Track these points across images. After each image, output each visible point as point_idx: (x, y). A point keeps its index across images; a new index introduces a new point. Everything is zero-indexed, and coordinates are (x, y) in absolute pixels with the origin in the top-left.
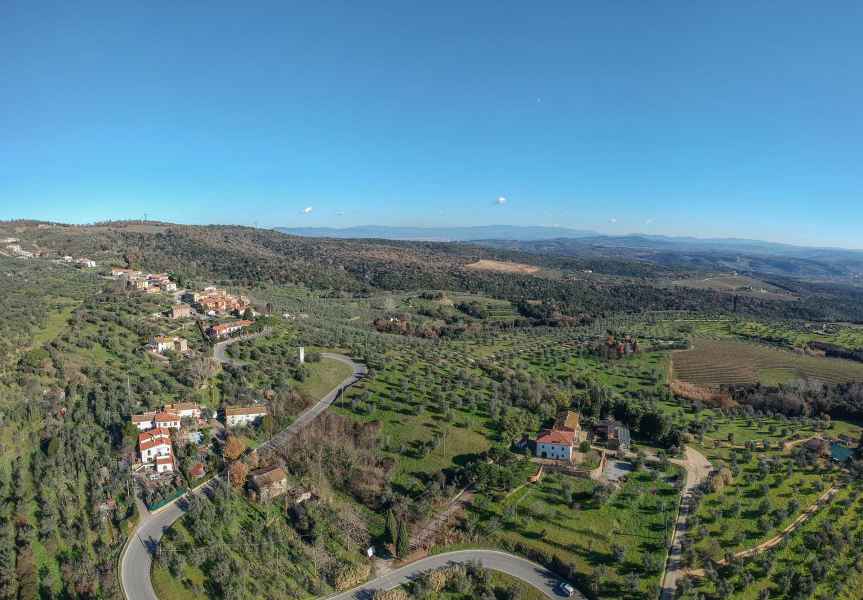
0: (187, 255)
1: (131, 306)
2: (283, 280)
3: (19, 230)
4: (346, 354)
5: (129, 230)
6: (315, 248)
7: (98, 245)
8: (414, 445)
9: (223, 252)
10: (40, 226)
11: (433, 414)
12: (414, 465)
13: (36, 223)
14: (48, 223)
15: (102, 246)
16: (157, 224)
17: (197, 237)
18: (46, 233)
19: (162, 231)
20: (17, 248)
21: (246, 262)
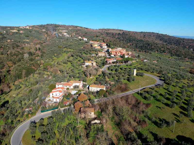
0: (127, 41)
1: (87, 52)
2: (162, 52)
3: (70, 29)
4: (158, 76)
5: (109, 31)
6: (182, 41)
7: (95, 36)
8: (160, 120)
9: (141, 41)
10: (78, 28)
11: (182, 110)
12: (155, 129)
13: (77, 27)
14: (81, 27)
15: (96, 36)
16: (120, 30)
17: (133, 35)
18: (79, 30)
19: (121, 32)
20: (65, 34)
21: (149, 44)
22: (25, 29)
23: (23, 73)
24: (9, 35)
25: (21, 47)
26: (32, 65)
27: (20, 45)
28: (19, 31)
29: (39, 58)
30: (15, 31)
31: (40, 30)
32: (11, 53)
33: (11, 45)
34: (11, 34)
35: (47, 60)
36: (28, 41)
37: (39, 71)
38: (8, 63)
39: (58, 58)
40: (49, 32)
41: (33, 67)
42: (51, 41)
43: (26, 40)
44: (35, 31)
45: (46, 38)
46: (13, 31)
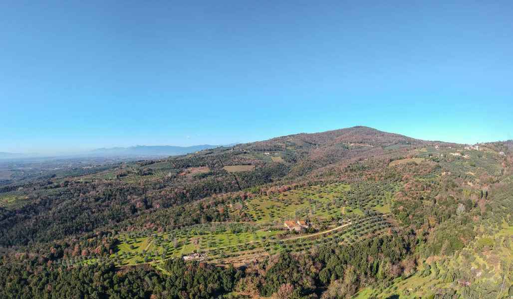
22: (472, 152)
23: (444, 246)
24: (448, 161)
25: (458, 189)
26: (462, 234)
27: (458, 184)
28: (463, 154)
29: (479, 217)
30: (457, 154)
31: (496, 153)
32: (441, 199)
33: (444, 182)
34: (450, 159)
35: (490, 228)
36: (473, 174)
37: (470, 248)
38: (429, 218)
39: (510, 226)
40: (509, 157)
41: (462, 239)
42: (509, 179)
43: (471, 173)
44: (487, 154)
45: (503, 170)
46: (454, 154)
